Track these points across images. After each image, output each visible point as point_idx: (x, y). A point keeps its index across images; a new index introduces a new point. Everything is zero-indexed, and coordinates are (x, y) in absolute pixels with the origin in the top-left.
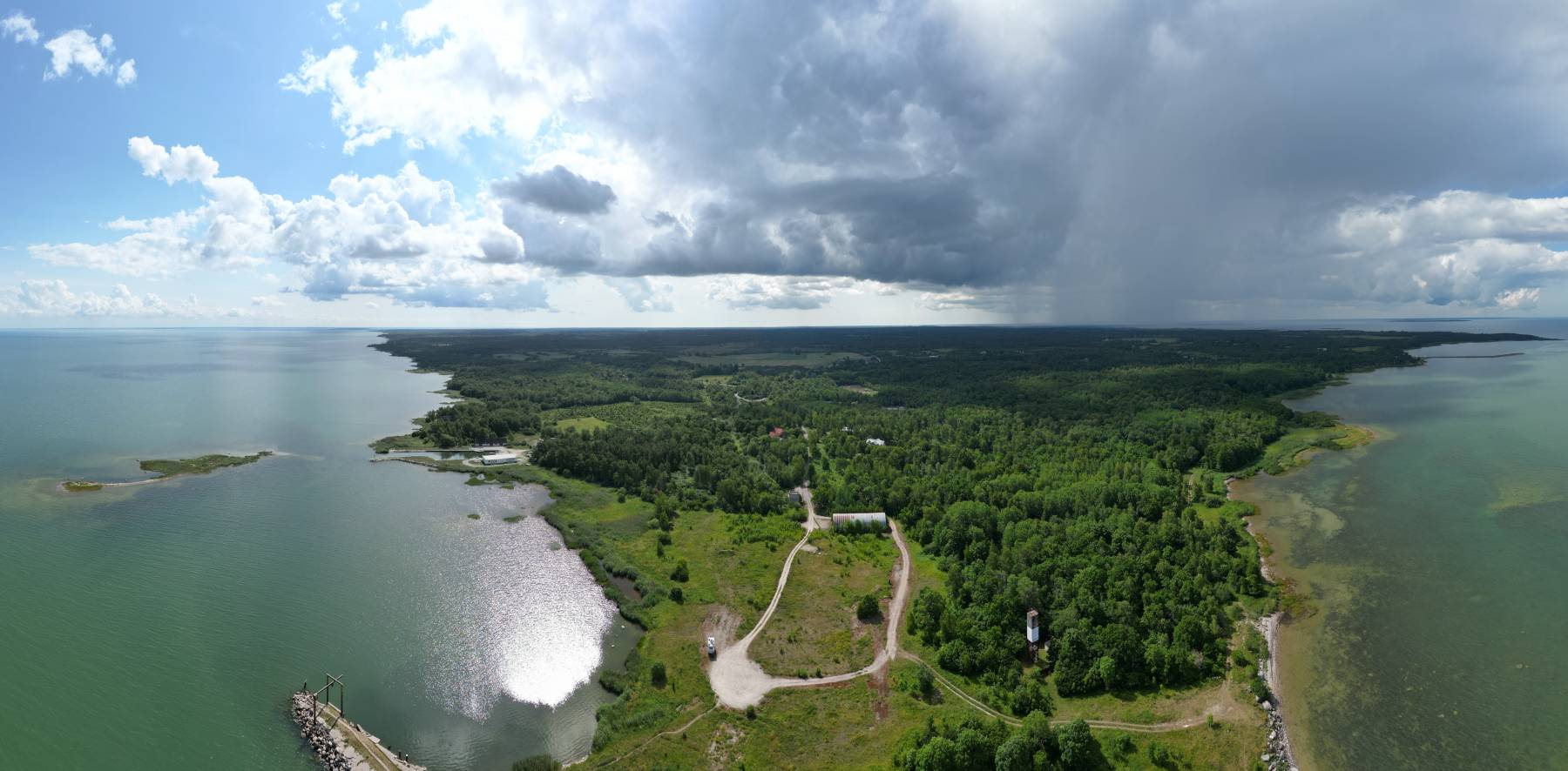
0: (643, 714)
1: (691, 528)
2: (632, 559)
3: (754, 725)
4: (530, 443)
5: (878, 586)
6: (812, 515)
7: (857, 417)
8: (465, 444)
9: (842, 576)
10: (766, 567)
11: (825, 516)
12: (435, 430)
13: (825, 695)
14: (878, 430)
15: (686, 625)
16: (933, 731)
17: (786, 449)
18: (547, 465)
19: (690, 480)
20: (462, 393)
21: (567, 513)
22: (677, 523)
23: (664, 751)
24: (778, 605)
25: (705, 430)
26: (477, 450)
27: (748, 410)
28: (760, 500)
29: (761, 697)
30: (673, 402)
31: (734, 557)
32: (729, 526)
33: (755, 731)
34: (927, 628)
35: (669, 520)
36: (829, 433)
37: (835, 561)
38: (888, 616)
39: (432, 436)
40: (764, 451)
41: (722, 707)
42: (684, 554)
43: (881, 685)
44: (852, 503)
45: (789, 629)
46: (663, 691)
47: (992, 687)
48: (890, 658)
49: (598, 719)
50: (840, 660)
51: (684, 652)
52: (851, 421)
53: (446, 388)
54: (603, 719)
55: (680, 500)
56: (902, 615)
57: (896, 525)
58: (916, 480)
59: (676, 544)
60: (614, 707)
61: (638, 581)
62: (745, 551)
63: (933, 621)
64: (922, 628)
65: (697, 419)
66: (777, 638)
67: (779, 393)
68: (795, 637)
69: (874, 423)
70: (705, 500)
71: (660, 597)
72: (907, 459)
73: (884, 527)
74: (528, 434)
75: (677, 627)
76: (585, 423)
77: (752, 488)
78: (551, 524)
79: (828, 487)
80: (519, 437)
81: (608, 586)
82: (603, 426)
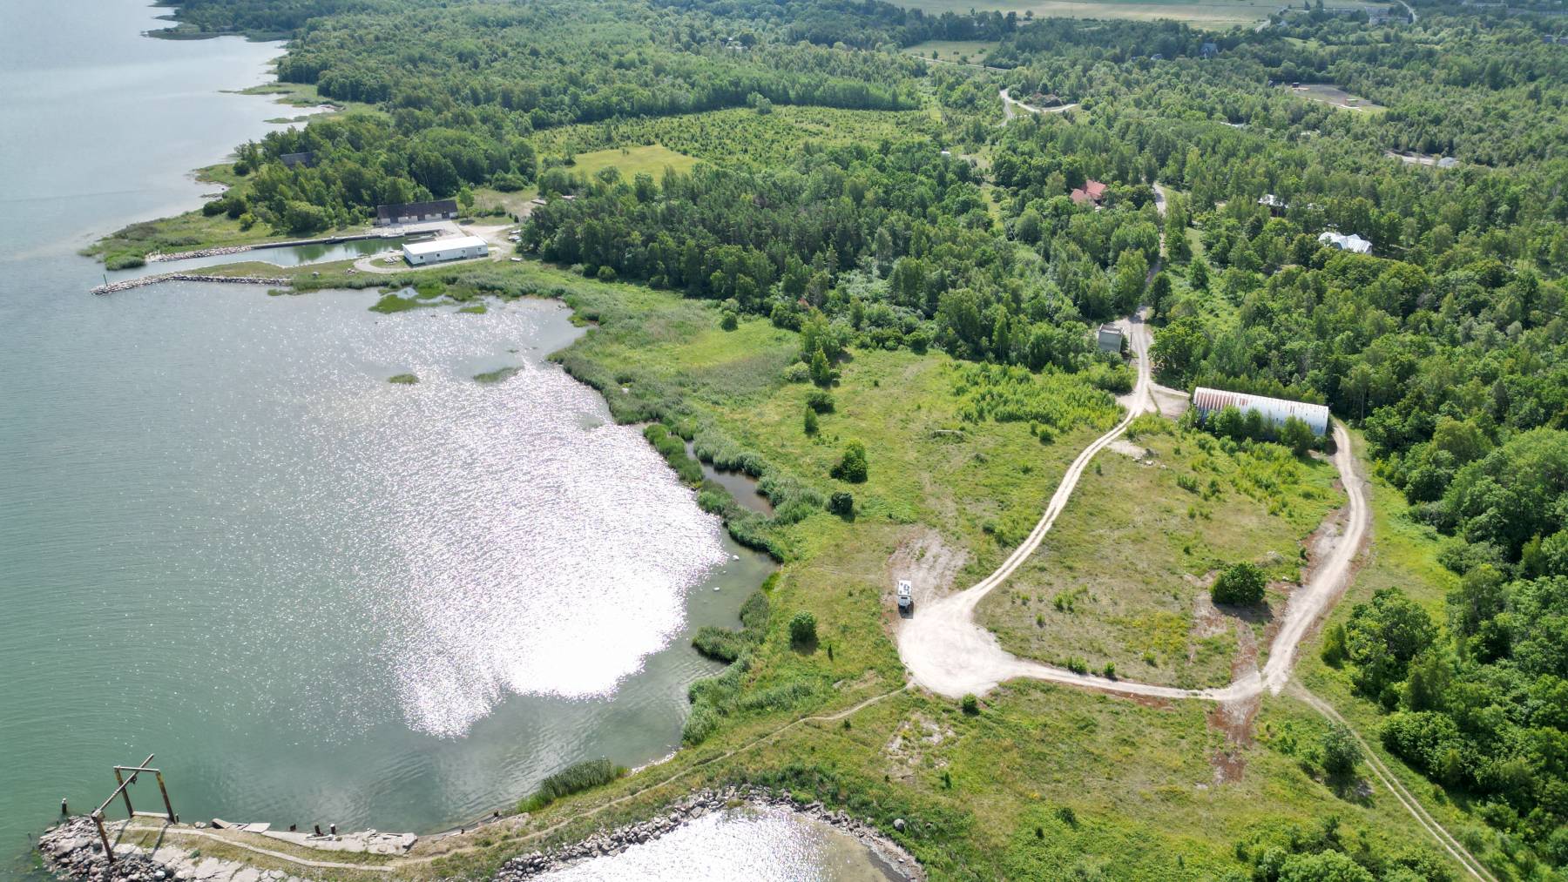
0: (773, 691)
1: (876, 384)
2: (753, 440)
3: (974, 724)
4: (514, 210)
5: (1272, 554)
6: (1144, 380)
7: (1306, 175)
8: (355, 222)
9: (1192, 516)
10: (1026, 471)
11: (1177, 388)
12: (266, 192)
13: (1118, 708)
14: (1361, 213)
15: (860, 556)
16: (1331, 839)
17: (1108, 235)
18: (561, 257)
19: (880, 286)
20: (324, 91)
21: (611, 355)
22: (846, 372)
23: (810, 744)
24: (1043, 543)
25: (923, 178)
26: (386, 232)
27: (1027, 133)
28: (1032, 338)
29: (992, 686)
30: (849, 107)
31: (962, 445)
32: (959, 385)
33: (974, 732)
34: (1372, 665)
35: (832, 366)
36: (1221, 206)
37: (1183, 485)
38: (1283, 614)
39: (262, 207)
40: (1054, 233)
41: (918, 690)
42: (860, 432)
43: (1236, 727)
44: (1247, 369)
45: (1061, 587)
46: (811, 658)
47: (1500, 834)
48: (1268, 688)
49: (692, 700)
50: (1158, 661)
51: (851, 600)
52: (1290, 181)
53: (275, 78)
54: (701, 700)
55: (857, 326)
56: (1316, 624)
57: (1352, 441)
58: (1438, 349)
59: (845, 412)
60: (720, 682)
61: (763, 479)
62: (988, 435)
63: (1391, 658)
64: (1358, 663)
65: (906, 152)
66: (1034, 598)
67: (1111, 93)
68: (1070, 603)
69: (1354, 192)
70: (910, 329)
71: (807, 507)
72: (1426, 297)
73: (1319, 438)
74: (507, 189)
75: (840, 559)
76: (641, 159)
77: (1017, 311)
78: (580, 379)
79: (1194, 327)
80: (485, 197)
81: (705, 488)
82: (684, 166)
